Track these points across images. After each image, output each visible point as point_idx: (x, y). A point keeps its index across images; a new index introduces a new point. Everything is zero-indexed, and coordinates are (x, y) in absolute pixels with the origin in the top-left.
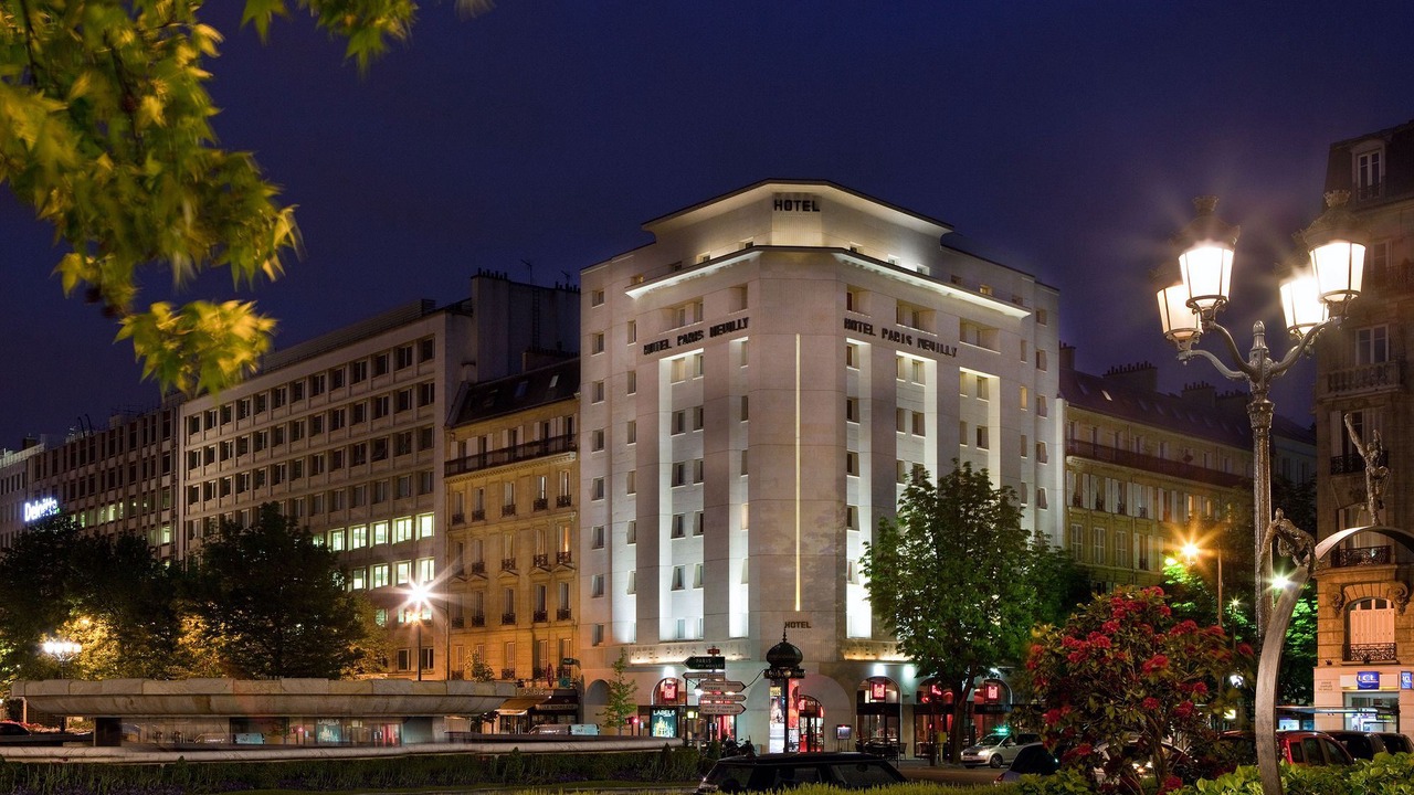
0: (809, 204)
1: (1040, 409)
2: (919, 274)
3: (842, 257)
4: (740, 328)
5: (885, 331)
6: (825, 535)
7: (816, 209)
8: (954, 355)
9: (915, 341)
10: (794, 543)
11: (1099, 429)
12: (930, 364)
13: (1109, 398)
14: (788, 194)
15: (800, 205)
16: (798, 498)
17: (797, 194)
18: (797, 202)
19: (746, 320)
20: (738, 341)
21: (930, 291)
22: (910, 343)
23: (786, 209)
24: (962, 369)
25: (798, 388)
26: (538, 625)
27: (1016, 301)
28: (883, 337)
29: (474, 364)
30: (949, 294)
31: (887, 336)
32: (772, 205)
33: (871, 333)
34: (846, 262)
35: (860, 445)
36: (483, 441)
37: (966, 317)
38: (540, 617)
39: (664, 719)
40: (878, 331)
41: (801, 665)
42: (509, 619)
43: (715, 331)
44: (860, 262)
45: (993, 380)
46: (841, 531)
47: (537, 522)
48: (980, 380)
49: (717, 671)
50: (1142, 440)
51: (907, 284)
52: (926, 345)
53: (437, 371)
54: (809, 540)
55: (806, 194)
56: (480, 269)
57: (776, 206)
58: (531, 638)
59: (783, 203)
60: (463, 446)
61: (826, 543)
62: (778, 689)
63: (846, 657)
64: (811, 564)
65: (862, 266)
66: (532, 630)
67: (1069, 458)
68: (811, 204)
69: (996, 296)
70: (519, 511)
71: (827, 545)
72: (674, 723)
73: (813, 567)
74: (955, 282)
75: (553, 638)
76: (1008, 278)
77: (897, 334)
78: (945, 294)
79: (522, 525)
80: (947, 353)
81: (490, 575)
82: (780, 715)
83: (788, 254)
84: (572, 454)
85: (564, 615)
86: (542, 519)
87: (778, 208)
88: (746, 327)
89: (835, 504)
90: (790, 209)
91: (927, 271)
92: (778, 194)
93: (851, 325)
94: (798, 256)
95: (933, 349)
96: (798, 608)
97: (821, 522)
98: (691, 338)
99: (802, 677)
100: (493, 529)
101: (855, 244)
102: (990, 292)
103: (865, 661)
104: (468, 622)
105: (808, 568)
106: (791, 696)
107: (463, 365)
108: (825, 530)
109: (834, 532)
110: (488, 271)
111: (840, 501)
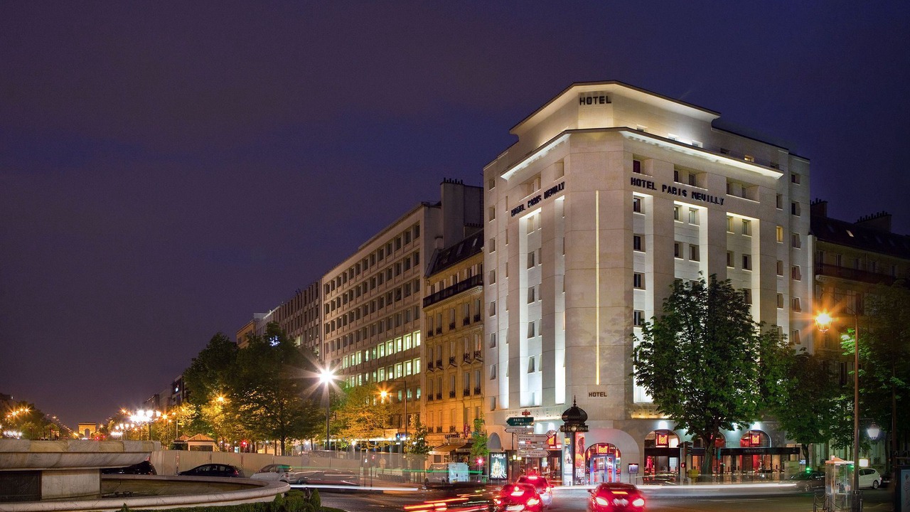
0: (604, 99)
1: (795, 242)
2: (694, 147)
3: (627, 134)
4: (560, 189)
5: (664, 187)
6: (616, 331)
7: (608, 102)
8: (722, 204)
9: (689, 194)
10: (595, 338)
11: (842, 257)
12: (703, 211)
13: (851, 235)
14: (589, 93)
15: (598, 100)
16: (598, 306)
17: (596, 92)
18: (596, 98)
19: (563, 184)
20: (560, 200)
21: (701, 158)
22: (685, 195)
23: (588, 104)
24: (728, 214)
25: (597, 229)
26: (466, 398)
27: (774, 167)
28: (663, 191)
29: (442, 237)
30: (717, 161)
31: (666, 190)
32: (578, 101)
33: (653, 188)
34: (631, 138)
35: (646, 267)
36: (442, 283)
37: (730, 177)
38: (467, 393)
39: (499, 460)
40: (658, 186)
41: (586, 423)
42: (453, 395)
43: (547, 194)
44: (642, 137)
45: (755, 221)
46: (628, 328)
47: (465, 332)
48: (746, 222)
49: (528, 427)
50: (877, 264)
51: (683, 154)
52: (697, 197)
53: (420, 244)
54: (604, 335)
55: (602, 92)
56: (445, 179)
57: (581, 101)
58: (462, 407)
59: (586, 100)
60: (433, 288)
61: (617, 338)
62: (568, 439)
63: (633, 416)
64: (607, 352)
65: (644, 141)
66: (462, 401)
67: (817, 277)
68: (605, 98)
69: (758, 162)
70: (457, 326)
71: (618, 339)
72: (505, 463)
73: (609, 354)
74: (723, 152)
75: (473, 406)
76: (767, 150)
77: (674, 189)
78: (714, 161)
79: (459, 335)
80: (716, 202)
81: (444, 368)
82: (570, 458)
83: (588, 134)
84: (480, 287)
85: (478, 391)
86: (467, 330)
87: (582, 103)
88: (563, 188)
89: (623, 309)
90: (591, 103)
91: (701, 145)
92: (582, 94)
93: (636, 182)
94: (596, 136)
95: (704, 200)
96: (598, 383)
97: (614, 322)
98: (534, 201)
99: (587, 431)
100: (446, 339)
101: (642, 127)
102: (753, 160)
103: (649, 419)
104: (435, 397)
105: (604, 354)
106: (577, 444)
107: (436, 238)
108: (617, 327)
109: (623, 329)
110: (450, 179)
111: (627, 307)
